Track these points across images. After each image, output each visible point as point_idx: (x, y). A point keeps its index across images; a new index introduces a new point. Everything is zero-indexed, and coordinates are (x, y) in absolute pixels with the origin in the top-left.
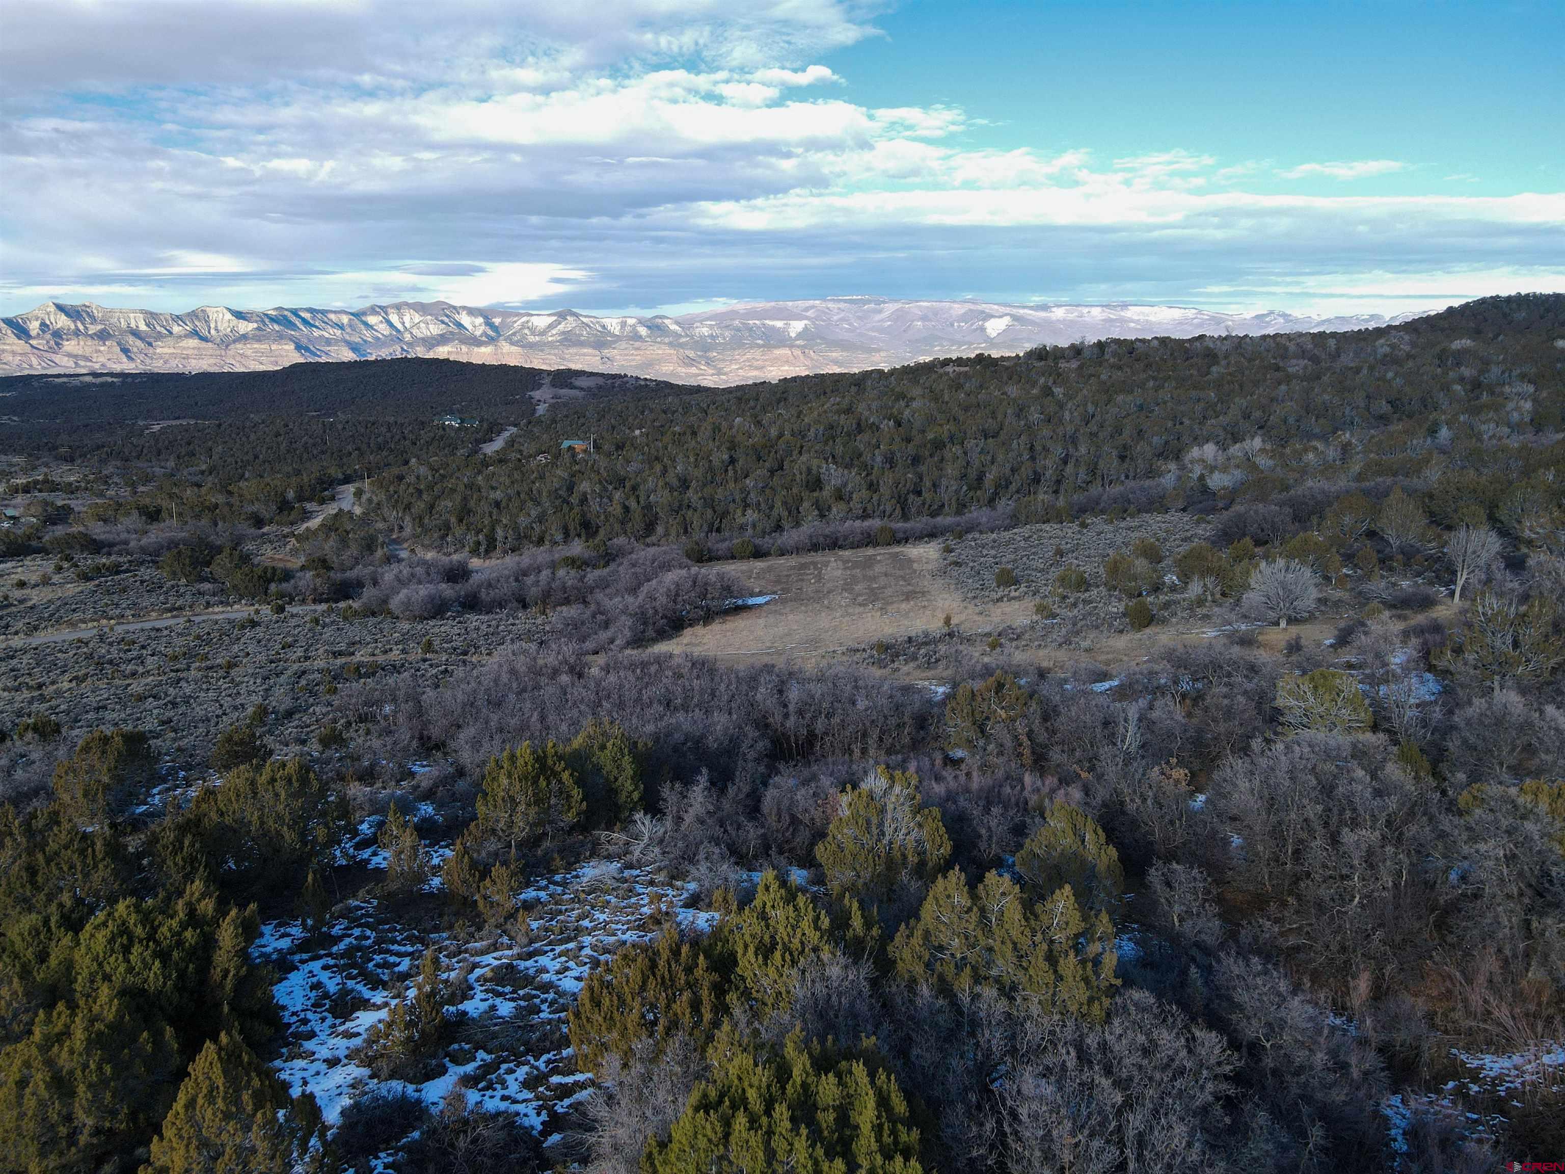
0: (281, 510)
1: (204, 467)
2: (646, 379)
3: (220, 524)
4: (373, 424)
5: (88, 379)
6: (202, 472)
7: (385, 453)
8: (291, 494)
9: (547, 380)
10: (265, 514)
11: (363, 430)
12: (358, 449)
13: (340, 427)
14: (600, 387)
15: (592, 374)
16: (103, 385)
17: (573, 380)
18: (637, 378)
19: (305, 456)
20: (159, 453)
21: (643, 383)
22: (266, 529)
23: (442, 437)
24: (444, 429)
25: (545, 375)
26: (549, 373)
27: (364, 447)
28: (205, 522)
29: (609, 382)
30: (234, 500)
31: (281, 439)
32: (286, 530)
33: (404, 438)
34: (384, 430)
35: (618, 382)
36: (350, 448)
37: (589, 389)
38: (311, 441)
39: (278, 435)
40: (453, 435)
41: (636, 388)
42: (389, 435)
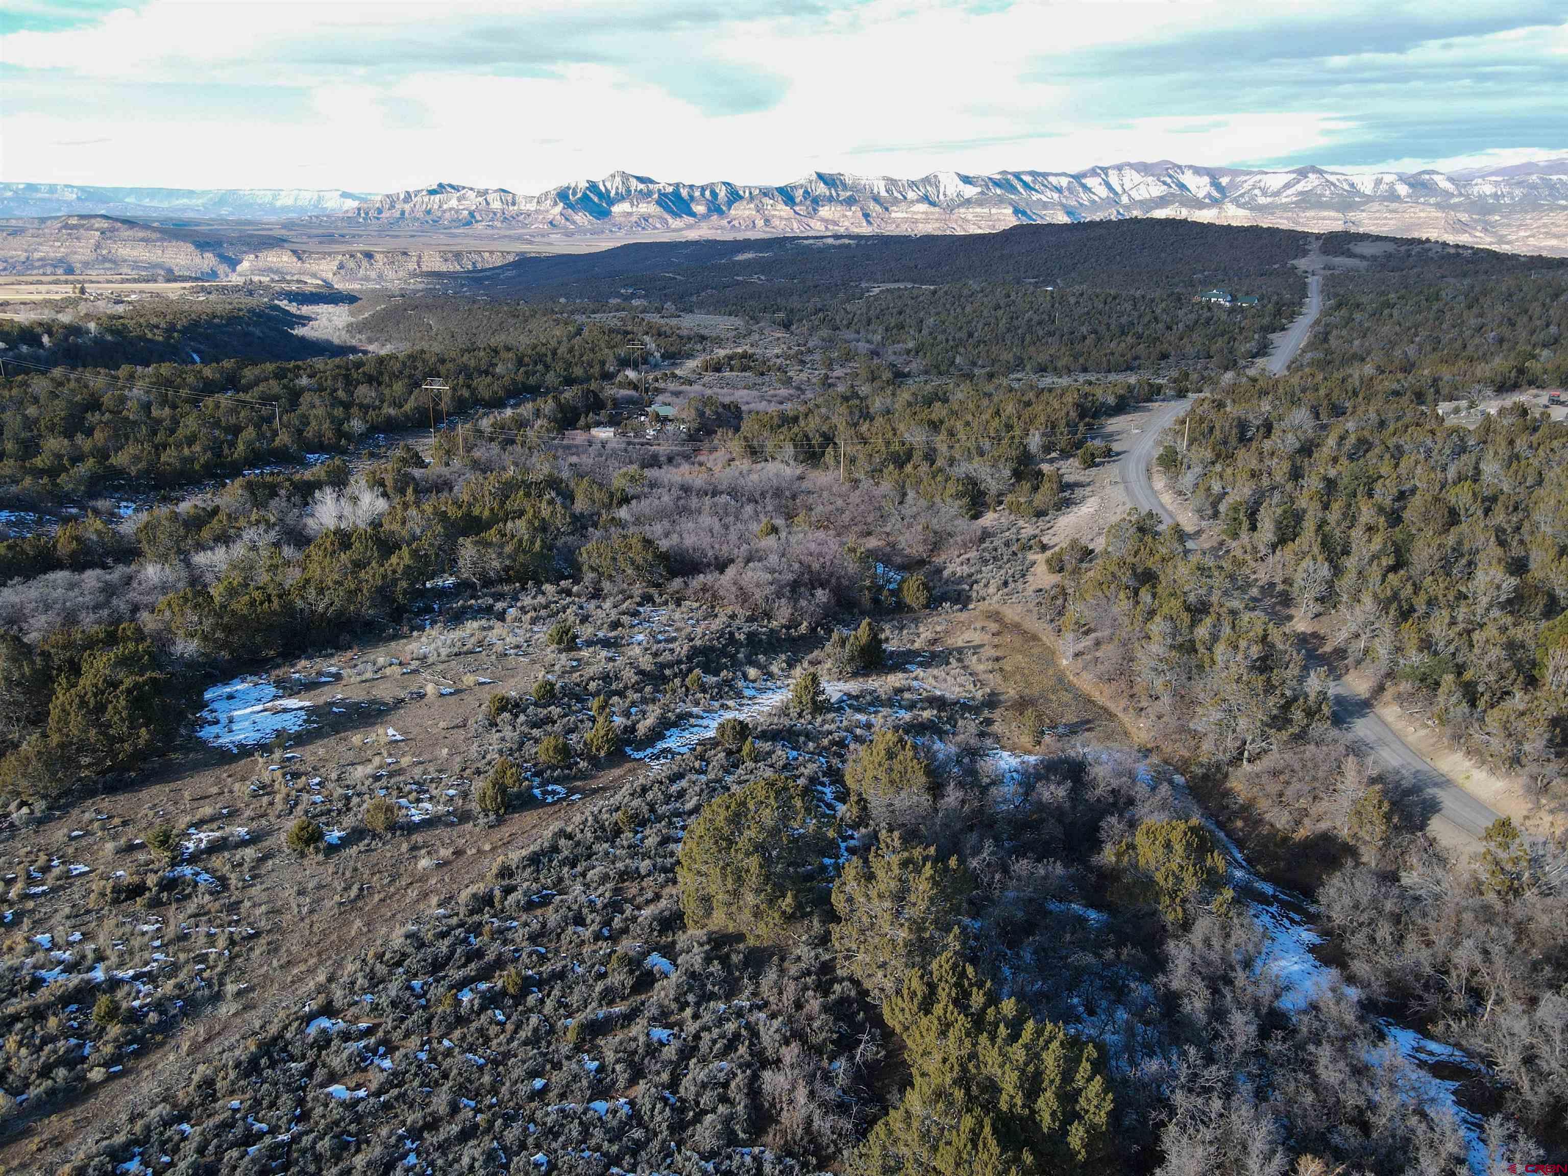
0: (1018, 475)
1: (911, 345)
2: (1457, 246)
3: (911, 494)
4: (1115, 298)
5: (830, 241)
6: (908, 352)
7: (1130, 339)
8: (1035, 442)
9: (1315, 245)
10: (992, 486)
11: (1101, 306)
12: (1095, 332)
13: (1072, 300)
14: (1389, 256)
15: (1378, 238)
16: (841, 246)
17: (1351, 246)
18: (1445, 244)
19: (1028, 338)
20: (869, 322)
21: (1452, 251)
22: (989, 519)
23: (1208, 322)
24: (1210, 309)
25: (1312, 239)
26: (1318, 236)
27: (1102, 329)
28: (886, 486)
29: (1403, 248)
30: (941, 442)
31: (1000, 313)
32: (1028, 529)
33: (1156, 319)
34: (1128, 306)
35: (1418, 249)
36: (1084, 330)
37: (1374, 258)
38: (1036, 318)
39: (997, 307)
40: (1224, 317)
41: (1443, 258)
42: (1136, 314)
